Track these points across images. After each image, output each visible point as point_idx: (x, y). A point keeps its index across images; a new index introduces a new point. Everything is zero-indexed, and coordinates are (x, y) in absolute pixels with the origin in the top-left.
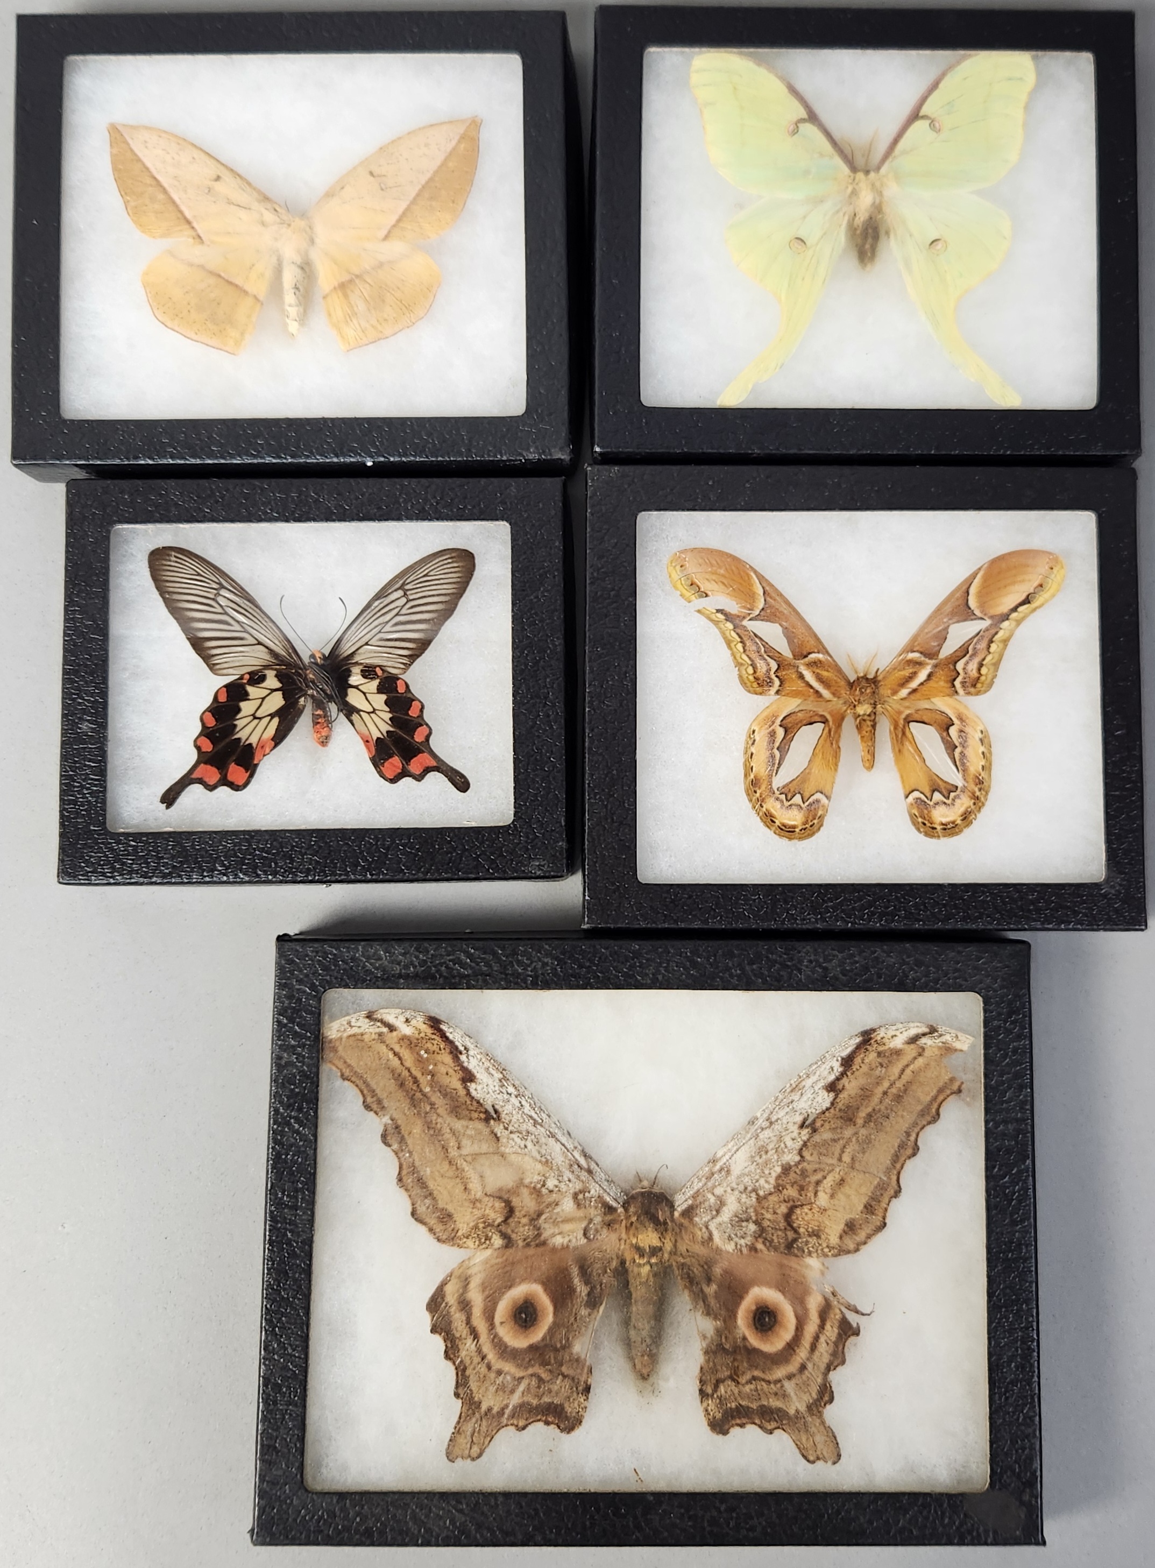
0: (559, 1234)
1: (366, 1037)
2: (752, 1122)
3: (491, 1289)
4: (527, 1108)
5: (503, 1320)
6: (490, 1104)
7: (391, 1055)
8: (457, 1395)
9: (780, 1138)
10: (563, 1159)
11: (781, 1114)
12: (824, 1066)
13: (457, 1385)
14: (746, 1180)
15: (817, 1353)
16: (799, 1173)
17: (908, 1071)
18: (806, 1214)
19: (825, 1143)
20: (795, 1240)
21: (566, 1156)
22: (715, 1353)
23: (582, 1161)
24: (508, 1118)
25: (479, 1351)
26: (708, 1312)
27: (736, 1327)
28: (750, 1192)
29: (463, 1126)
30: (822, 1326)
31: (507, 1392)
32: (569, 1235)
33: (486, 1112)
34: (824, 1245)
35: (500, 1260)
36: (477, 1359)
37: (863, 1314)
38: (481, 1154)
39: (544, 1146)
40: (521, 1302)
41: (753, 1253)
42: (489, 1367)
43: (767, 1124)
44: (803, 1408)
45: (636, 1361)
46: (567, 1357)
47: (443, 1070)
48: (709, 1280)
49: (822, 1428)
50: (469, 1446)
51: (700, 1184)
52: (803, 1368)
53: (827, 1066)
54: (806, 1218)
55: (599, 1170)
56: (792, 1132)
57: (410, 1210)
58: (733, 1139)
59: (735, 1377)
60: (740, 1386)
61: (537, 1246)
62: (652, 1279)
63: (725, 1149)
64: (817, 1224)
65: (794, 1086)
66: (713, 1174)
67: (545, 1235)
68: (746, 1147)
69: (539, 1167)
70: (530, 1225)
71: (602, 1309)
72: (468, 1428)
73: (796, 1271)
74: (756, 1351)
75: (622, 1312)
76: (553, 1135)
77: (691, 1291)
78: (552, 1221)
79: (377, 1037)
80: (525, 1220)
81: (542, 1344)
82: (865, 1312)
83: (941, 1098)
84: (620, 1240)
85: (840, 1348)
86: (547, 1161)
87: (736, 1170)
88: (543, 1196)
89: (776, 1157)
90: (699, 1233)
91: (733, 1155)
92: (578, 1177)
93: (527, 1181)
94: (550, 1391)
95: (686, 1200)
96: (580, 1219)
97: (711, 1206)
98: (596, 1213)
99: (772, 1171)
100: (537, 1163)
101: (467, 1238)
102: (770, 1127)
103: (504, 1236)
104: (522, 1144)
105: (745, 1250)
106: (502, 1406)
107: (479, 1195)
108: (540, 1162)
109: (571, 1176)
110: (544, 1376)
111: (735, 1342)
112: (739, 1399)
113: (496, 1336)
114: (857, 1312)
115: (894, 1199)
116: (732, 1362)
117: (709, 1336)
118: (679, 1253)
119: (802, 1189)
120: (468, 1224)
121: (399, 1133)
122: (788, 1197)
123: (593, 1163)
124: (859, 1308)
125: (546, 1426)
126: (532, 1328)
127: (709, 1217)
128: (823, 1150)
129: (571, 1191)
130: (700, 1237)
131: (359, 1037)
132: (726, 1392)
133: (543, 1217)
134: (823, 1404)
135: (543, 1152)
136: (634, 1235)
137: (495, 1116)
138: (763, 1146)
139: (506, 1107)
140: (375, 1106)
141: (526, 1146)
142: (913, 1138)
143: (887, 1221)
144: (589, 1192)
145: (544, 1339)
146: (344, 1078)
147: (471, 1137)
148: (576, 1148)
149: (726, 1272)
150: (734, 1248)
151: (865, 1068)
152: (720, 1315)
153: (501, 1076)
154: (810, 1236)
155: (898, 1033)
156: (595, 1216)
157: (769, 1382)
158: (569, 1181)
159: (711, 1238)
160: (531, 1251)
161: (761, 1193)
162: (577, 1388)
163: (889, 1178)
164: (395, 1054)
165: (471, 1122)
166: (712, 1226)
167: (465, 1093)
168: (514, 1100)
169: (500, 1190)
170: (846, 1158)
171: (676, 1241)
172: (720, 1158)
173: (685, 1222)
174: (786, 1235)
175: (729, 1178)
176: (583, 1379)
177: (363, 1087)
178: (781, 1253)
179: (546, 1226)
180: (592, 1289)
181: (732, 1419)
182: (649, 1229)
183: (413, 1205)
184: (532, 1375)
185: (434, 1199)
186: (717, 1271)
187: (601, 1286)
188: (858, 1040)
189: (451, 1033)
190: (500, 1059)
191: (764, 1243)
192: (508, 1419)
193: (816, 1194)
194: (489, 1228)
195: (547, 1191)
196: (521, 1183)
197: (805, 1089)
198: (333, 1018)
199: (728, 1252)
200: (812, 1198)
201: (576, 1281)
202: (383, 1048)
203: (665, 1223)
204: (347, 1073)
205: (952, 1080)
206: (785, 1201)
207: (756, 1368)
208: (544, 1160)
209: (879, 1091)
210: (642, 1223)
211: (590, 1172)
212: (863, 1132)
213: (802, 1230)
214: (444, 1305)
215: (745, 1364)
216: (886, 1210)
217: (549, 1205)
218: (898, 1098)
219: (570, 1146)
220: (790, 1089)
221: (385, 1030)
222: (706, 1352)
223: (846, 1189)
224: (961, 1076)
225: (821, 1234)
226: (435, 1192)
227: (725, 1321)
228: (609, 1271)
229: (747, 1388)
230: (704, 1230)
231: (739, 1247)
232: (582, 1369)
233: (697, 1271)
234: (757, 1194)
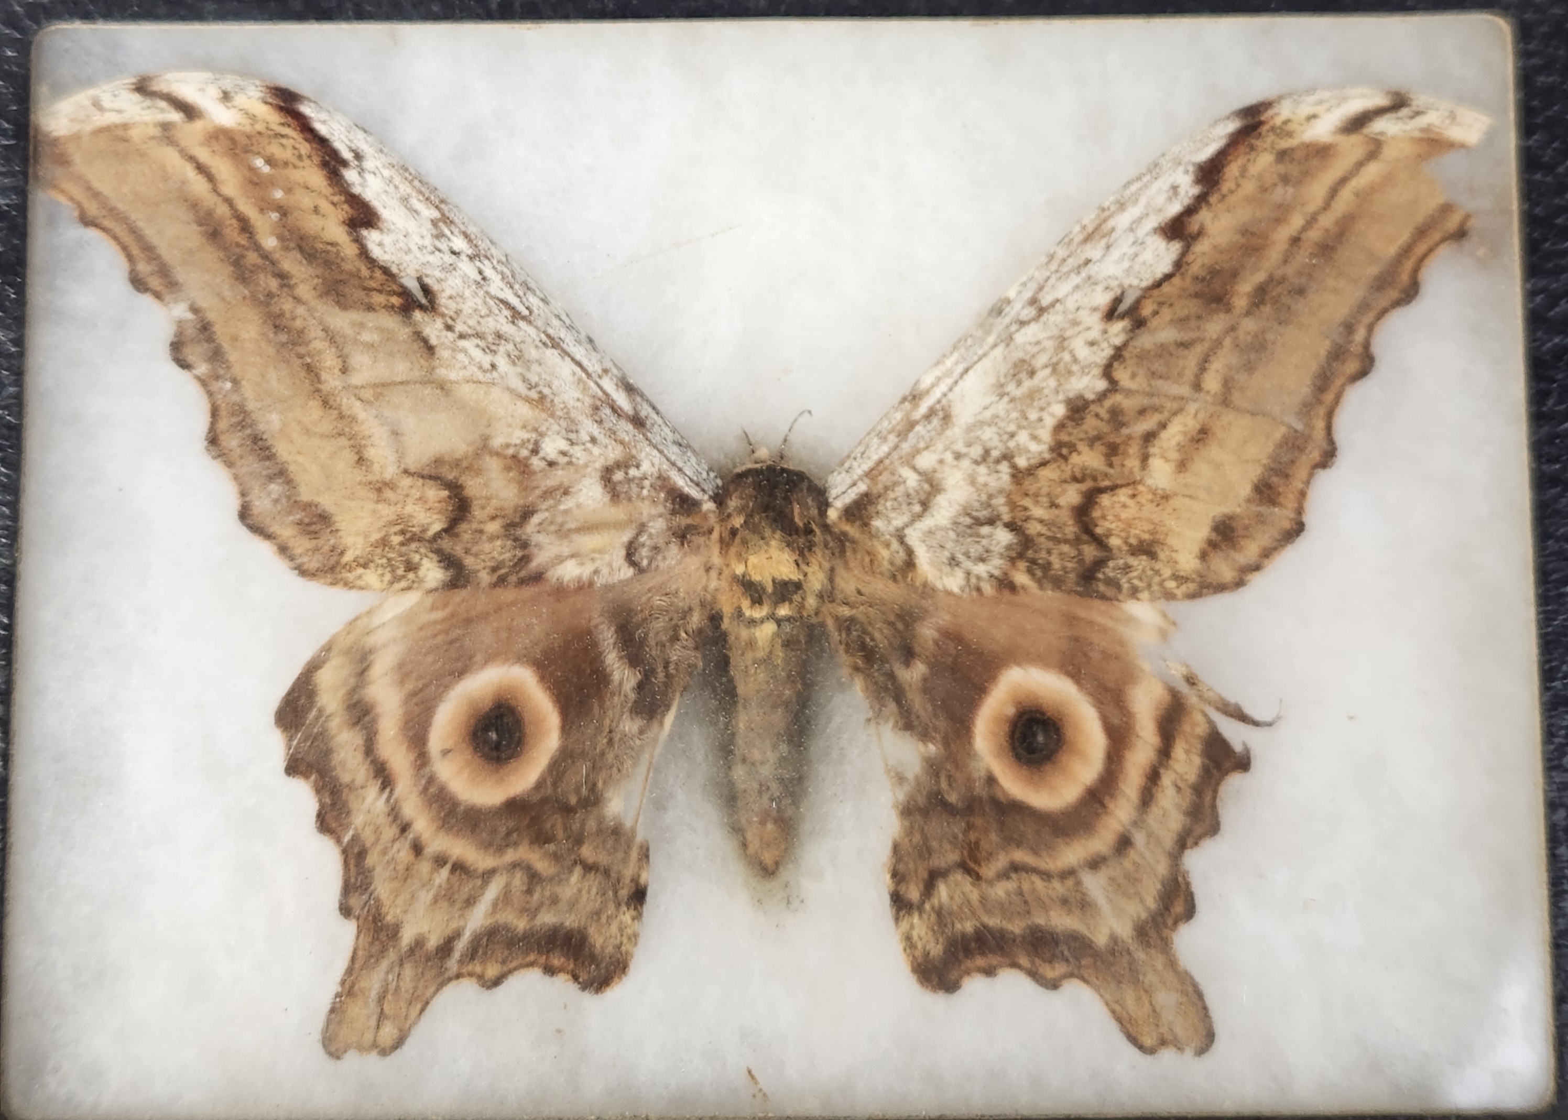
0: (572, 556)
1: (135, 134)
2: (997, 311)
3: (420, 677)
4: (496, 286)
5: (447, 746)
6: (414, 275)
7: (190, 172)
8: (346, 911)
9: (1062, 342)
10: (577, 394)
11: (1063, 289)
12: (1156, 185)
13: (348, 889)
14: (989, 435)
15: (1155, 811)
16: (1106, 416)
17: (1346, 196)
18: (1124, 506)
19: (1162, 351)
20: (1100, 564)
21: (585, 389)
22: (925, 812)
23: (622, 399)
24: (452, 305)
25: (394, 813)
26: (908, 722)
27: (971, 754)
28: (998, 461)
29: (353, 324)
30: (1165, 752)
31: (458, 905)
32: (593, 560)
33: (404, 293)
34: (1167, 572)
35: (439, 615)
36: (390, 832)
37: (1256, 724)
38: (395, 384)
39: (535, 367)
40: (487, 704)
41: (1007, 594)
42: (417, 849)
43: (1030, 312)
44: (1125, 931)
45: (749, 835)
46: (591, 825)
47: (306, 201)
48: (908, 654)
49: (1170, 976)
50: (373, 1022)
51: (885, 449)
52: (1124, 843)
53: (1163, 183)
54: (1124, 516)
55: (660, 421)
56: (1089, 329)
57: (233, 503)
58: (955, 348)
59: (972, 865)
60: (984, 886)
61: (522, 582)
62: (780, 653)
63: (937, 372)
64: (1148, 527)
65: (1090, 229)
66: (912, 425)
67: (540, 559)
68: (986, 363)
69: (524, 411)
70: (507, 537)
71: (669, 719)
72: (373, 982)
73: (1104, 630)
74: (1017, 808)
75: (716, 724)
76: (555, 343)
77: (868, 676)
78: (553, 528)
79: (156, 132)
80: (493, 527)
81: (535, 798)
82: (1258, 717)
83: (1421, 249)
84: (708, 569)
85: (1208, 798)
86: (542, 398)
87: (964, 414)
88: (533, 473)
89: (1052, 383)
90: (885, 553)
91: (956, 382)
92: (612, 433)
93: (497, 442)
94: (555, 901)
95: (854, 484)
96: (618, 526)
97: (908, 495)
98: (654, 511)
99: (1045, 415)
100: (520, 403)
101: (365, 566)
102: (1036, 319)
103: (449, 561)
104: (486, 360)
105: (988, 588)
106: (448, 932)
107: (390, 472)
108: (528, 400)
109: (595, 430)
110: (542, 866)
111: (970, 788)
112: (980, 912)
113: (431, 780)
114: (1242, 717)
115: (1319, 470)
116: (966, 832)
117: (910, 776)
118: (840, 596)
119: (1113, 451)
120: (366, 536)
121: (210, 340)
122: (1083, 469)
123: (645, 405)
124: (1249, 711)
125: (547, 978)
126: (513, 764)
127: (905, 518)
128: (1158, 366)
129: (598, 465)
130: (886, 564)
131: (120, 133)
132: (952, 898)
133: (535, 519)
134: (1170, 922)
135: (534, 379)
136: (739, 556)
137: (424, 301)
138: (1023, 361)
139: (450, 282)
140: (155, 282)
141: (493, 366)
142: (1360, 335)
143: (1306, 519)
144: (638, 467)
145: (539, 785)
146: (87, 221)
147: (371, 346)
148: (606, 371)
149: (952, 636)
150: (963, 583)
151: (1249, 187)
152: (936, 730)
153: (436, 214)
154: (1133, 553)
155: (1319, 109)
156: (652, 518)
157: (1046, 876)
158: (593, 440)
159: (910, 564)
160: (508, 595)
161: (1022, 462)
162: (616, 893)
163: (1309, 426)
164: (201, 169)
165: (371, 316)
166: (913, 537)
167: (357, 251)
168: (467, 268)
169: (438, 461)
170: (1212, 383)
171: (832, 570)
172: (928, 392)
173: (852, 530)
174: (1080, 553)
175: (949, 433)
176: (628, 872)
177: (128, 240)
178: (1070, 592)
179: (541, 538)
180: (648, 675)
181: (966, 956)
182: (773, 543)
183: (243, 494)
184: (514, 866)
185: (289, 482)
186: (927, 632)
187: (666, 667)
188: (1232, 126)
189: (324, 122)
190: (435, 178)
191: (1030, 571)
192: (461, 962)
193: (1145, 459)
194: (413, 546)
195: (543, 464)
196: (484, 447)
197: (1114, 235)
198: (60, 90)
199: (949, 593)
200: (1137, 470)
201: (612, 659)
202: (171, 157)
203: (809, 531)
204: (93, 209)
205: (1446, 209)
206: (1075, 479)
207: (1019, 845)
208: (534, 394)
209: (1282, 235)
210: (755, 530)
211: (638, 422)
212: (1249, 325)
213: (1114, 542)
214: (313, 714)
215: (994, 837)
216: (1303, 494)
217: (548, 494)
218: (1326, 250)
219: (593, 366)
220: (1081, 237)
221: (175, 116)
222: (907, 811)
223: (1213, 451)
224: (1467, 204)
225: (1157, 549)
226: (292, 468)
227: (946, 742)
228: (683, 635)
229: (1000, 890)
230: (895, 545)
231: (973, 580)
232: (627, 853)
233: (881, 637)
234: (1014, 466)
